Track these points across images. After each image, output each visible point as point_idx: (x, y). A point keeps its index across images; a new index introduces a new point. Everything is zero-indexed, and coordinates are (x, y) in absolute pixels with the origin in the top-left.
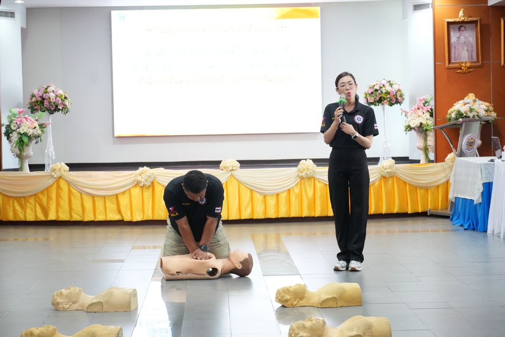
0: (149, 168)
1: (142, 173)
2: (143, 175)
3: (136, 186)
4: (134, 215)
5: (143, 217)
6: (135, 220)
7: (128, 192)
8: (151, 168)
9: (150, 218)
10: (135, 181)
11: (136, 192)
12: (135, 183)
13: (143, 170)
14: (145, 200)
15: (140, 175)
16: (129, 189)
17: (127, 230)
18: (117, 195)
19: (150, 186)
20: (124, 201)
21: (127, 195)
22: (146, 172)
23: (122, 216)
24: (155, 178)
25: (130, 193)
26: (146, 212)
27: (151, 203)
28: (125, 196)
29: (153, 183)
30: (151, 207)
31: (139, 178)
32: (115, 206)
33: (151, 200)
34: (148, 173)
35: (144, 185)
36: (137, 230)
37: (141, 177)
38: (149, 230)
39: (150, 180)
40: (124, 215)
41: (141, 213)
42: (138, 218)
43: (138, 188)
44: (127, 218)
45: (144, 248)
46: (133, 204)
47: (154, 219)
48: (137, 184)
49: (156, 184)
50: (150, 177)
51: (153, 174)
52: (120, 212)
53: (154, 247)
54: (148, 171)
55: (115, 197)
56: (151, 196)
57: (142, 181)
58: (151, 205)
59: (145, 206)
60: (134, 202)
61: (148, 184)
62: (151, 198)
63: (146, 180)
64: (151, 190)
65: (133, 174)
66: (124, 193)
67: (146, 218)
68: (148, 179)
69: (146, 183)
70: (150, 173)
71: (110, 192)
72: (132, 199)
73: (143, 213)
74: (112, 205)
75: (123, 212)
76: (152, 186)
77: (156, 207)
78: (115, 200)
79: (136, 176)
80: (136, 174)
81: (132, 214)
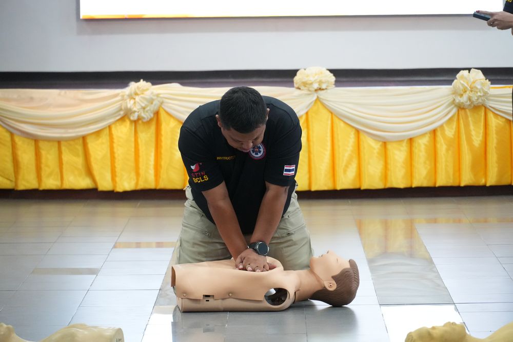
0: (149, 84)
1: (136, 94)
2: (137, 98)
3: (122, 119)
4: (118, 179)
5: (137, 184)
6: (120, 189)
7: (107, 131)
8: (153, 84)
9: (152, 185)
10: (121, 110)
11: (123, 131)
12: (122, 113)
13: (138, 88)
14: (142, 148)
15: (131, 97)
16: (110, 127)
17: (105, 210)
18: (84, 138)
19: (151, 120)
20: (98, 149)
21: (105, 138)
22: (143, 91)
23: (94, 181)
24: (162, 103)
25: (111, 135)
26: (142, 172)
27: (153, 154)
28: (100, 140)
29: (157, 113)
30: (152, 162)
31: (130, 104)
32: (79, 161)
33: (153, 150)
34: (147, 94)
35: (139, 118)
36: (125, 210)
37: (132, 102)
38: (148, 210)
39: (153, 108)
40: (97, 178)
41: (133, 175)
42: (126, 184)
43: (128, 123)
44: (105, 184)
45: (138, 245)
46: (116, 155)
47: (158, 187)
48: (125, 116)
49: (163, 115)
50: (151, 101)
51: (158, 95)
52: (89, 172)
53: (160, 245)
54: (147, 89)
55: (81, 141)
56: (154, 139)
57: (135, 109)
58: (152, 158)
59: (141, 160)
60: (119, 152)
61: (147, 115)
62: (153, 145)
63: (144, 108)
64: (153, 128)
65: (116, 96)
66: (98, 133)
67: (142, 186)
68: (147, 106)
69: (143, 115)
70: (152, 93)
71: (70, 131)
72: (115, 145)
73: (138, 174)
74: (75, 159)
75: (96, 173)
76: (155, 119)
77: (164, 163)
78: (80, 148)
79: (123, 99)
80: (123, 96)
81: (116, 176)
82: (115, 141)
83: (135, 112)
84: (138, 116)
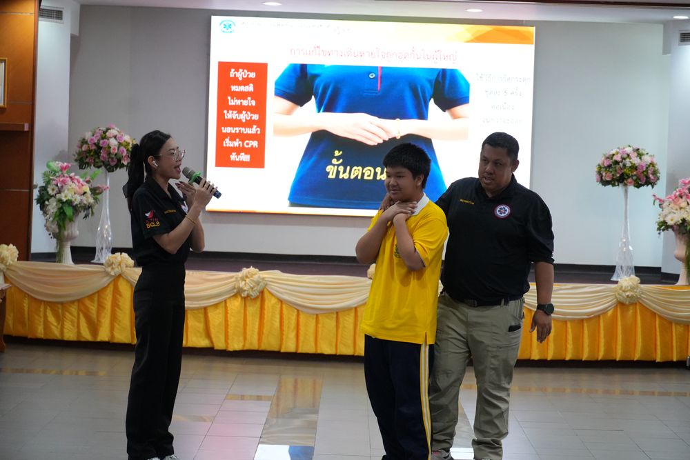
0: (257, 270)
1: (247, 277)
2: (248, 280)
3: (235, 296)
4: (229, 341)
5: (244, 346)
6: (231, 349)
7: (223, 304)
8: (260, 270)
9: (255, 346)
10: (235, 288)
11: (236, 304)
12: (235, 291)
13: (249, 272)
14: (249, 318)
15: (243, 279)
16: (225, 301)
17: (218, 365)
18: (205, 309)
19: (257, 297)
20: (216, 318)
21: (221, 310)
22: (253, 275)
23: (212, 342)
24: (266, 284)
25: (226, 307)
26: (248, 337)
27: (257, 323)
28: (218, 311)
29: (262, 293)
30: (256, 330)
31: (242, 284)
32: (201, 326)
33: (258, 320)
34: (255, 278)
35: (248, 296)
36: (234, 366)
37: (243, 283)
38: (252, 367)
39: (259, 288)
40: (214, 340)
41: (241, 338)
42: (236, 345)
43: (239, 299)
44: (219, 345)
45: (242, 398)
46: (229, 323)
47: (260, 349)
48: (238, 293)
49: (266, 294)
50: (258, 283)
51: (263, 279)
52: (208, 334)
53: (259, 398)
54: (256, 274)
55: (203, 311)
56: (258, 312)
57: (245, 288)
58: (257, 327)
59: (248, 328)
60: (232, 320)
61: (254, 294)
62: (258, 316)
63: (252, 288)
64: (258, 303)
65: (232, 277)
66: (216, 305)
67: (248, 347)
68: (254, 286)
69: (251, 293)
70: (259, 277)
71: (194, 303)
72: (229, 315)
73: (245, 338)
74: (197, 324)
75: (213, 336)
76: (260, 297)
77: (265, 330)
78: (202, 316)
79: (237, 280)
80: (237, 278)
81: (228, 339)
82: (229, 312)
83: (245, 291)
84: (248, 294)
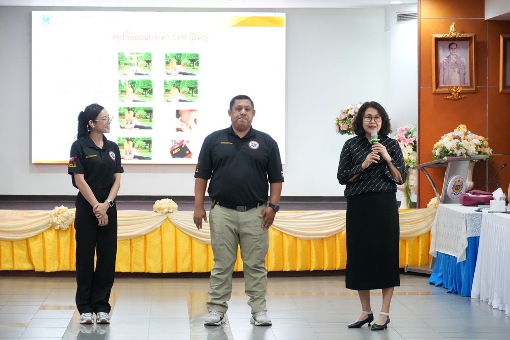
0: (67, 208)
1: (59, 214)
2: (59, 216)
3: (50, 229)
4: (47, 265)
5: (59, 267)
6: (48, 270)
7: (41, 236)
8: (69, 208)
9: (67, 268)
10: (50, 223)
11: (50, 236)
12: (50, 225)
13: (60, 210)
14: (62, 246)
15: (56, 215)
16: (43, 233)
17: (39, 283)
18: (27, 239)
19: (67, 229)
20: (35, 246)
21: (39, 240)
22: (63, 212)
23: (33, 265)
25: (43, 238)
26: (62, 260)
27: (68, 250)
28: (37, 241)
29: (71, 225)
30: (68, 255)
31: (55, 219)
32: (24, 254)
33: (69, 247)
34: (65, 214)
36: (51, 283)
37: (56, 218)
39: (68, 222)
40: (35, 264)
41: (56, 262)
42: (52, 268)
43: (54, 231)
44: (39, 268)
45: (59, 308)
46: (46, 250)
47: (71, 270)
48: (52, 227)
50: (68, 218)
51: (72, 215)
52: (30, 260)
54: (65, 211)
55: (25, 241)
56: (69, 241)
57: (58, 223)
58: (68, 252)
59: (61, 254)
60: (48, 248)
61: (65, 226)
62: (69, 244)
63: (63, 222)
64: (69, 234)
65: (47, 214)
66: (35, 237)
67: (61, 269)
68: (65, 221)
69: (63, 226)
70: (68, 213)
71: (19, 235)
72: (46, 244)
73: (59, 262)
74: (21, 252)
75: (34, 261)
76: (70, 229)
78: (24, 246)
79: (51, 217)
80: (51, 215)
81: (46, 263)
82: (46, 241)
84: (60, 227)
